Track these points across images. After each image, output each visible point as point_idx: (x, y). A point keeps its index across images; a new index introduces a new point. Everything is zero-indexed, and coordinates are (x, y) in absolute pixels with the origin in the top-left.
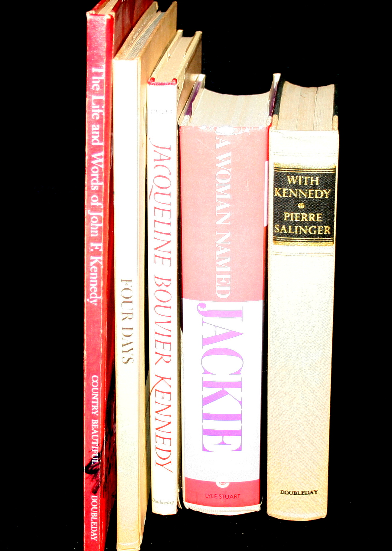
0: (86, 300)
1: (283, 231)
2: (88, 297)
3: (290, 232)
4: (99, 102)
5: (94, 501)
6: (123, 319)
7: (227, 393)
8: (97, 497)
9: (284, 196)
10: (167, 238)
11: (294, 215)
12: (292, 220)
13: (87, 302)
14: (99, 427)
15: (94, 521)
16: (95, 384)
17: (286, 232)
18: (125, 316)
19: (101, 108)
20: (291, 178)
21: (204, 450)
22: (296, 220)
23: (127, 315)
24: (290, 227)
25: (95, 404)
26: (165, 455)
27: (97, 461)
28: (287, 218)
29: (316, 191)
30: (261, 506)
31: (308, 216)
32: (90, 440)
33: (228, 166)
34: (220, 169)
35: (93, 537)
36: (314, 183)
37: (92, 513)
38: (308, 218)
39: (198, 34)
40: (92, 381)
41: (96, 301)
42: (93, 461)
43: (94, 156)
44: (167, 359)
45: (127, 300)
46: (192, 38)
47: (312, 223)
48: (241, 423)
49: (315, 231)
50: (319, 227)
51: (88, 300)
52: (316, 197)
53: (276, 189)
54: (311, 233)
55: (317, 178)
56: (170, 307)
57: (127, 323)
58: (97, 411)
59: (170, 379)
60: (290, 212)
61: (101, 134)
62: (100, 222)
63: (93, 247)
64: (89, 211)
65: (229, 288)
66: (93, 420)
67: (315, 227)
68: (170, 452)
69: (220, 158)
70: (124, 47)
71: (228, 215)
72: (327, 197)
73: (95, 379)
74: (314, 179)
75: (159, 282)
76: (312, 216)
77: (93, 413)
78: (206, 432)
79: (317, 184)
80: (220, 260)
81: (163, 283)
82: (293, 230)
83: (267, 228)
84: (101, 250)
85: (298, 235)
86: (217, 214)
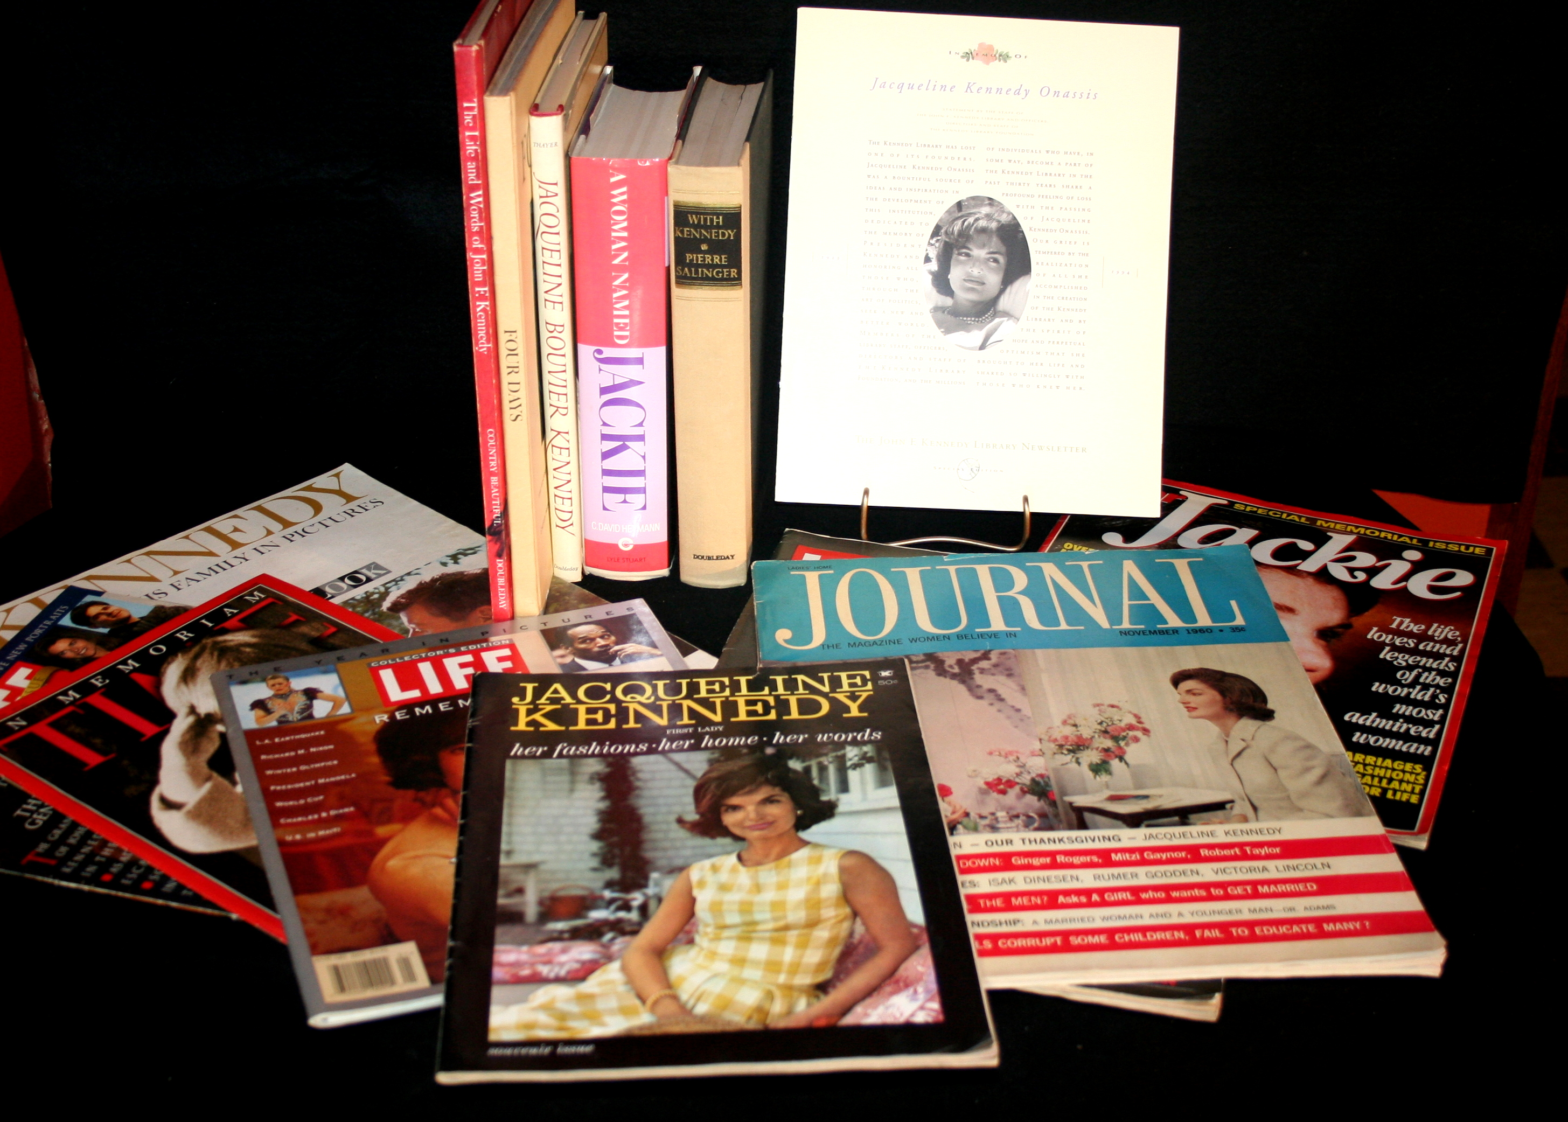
0: (475, 349)
1: (686, 274)
2: (477, 344)
3: (693, 275)
4: (473, 138)
5: (500, 565)
6: (509, 373)
7: (627, 447)
8: (502, 560)
9: (685, 236)
10: (558, 280)
11: (697, 257)
12: (695, 262)
13: (476, 351)
14: (499, 484)
15: (502, 587)
16: (491, 438)
17: (689, 275)
18: (510, 370)
19: (475, 145)
20: (692, 217)
21: (605, 509)
22: (699, 262)
23: (513, 369)
24: (693, 269)
25: (493, 460)
26: (566, 516)
27: (499, 522)
28: (690, 260)
29: (720, 231)
30: (671, 571)
31: (713, 258)
32: (490, 499)
33: (623, 202)
34: (615, 204)
35: (502, 605)
36: (718, 223)
37: (499, 579)
38: (712, 260)
39: (603, 16)
40: (488, 436)
41: (485, 349)
42: (495, 522)
43: (472, 195)
44: (564, 411)
45: (512, 353)
46: (595, 21)
47: (717, 266)
48: (645, 479)
49: (720, 275)
50: (725, 270)
51: (477, 348)
52: (720, 238)
53: (677, 228)
54: (717, 277)
55: (721, 217)
56: (564, 356)
57: (514, 378)
58: (496, 468)
59: (567, 433)
60: (692, 254)
61: (478, 172)
62: (483, 265)
63: (479, 292)
64: (471, 254)
65: (627, 333)
66: (492, 478)
67: (720, 270)
68: (571, 514)
69: (615, 192)
70: (498, 73)
71: (625, 254)
72: (732, 238)
73: (491, 433)
74: (718, 218)
75: (551, 328)
76: (717, 258)
77: (491, 470)
78: (606, 490)
79: (721, 224)
80: (617, 303)
81: (555, 329)
82: (697, 272)
83: (668, 269)
84: (487, 295)
85: (702, 279)
86: (613, 253)
